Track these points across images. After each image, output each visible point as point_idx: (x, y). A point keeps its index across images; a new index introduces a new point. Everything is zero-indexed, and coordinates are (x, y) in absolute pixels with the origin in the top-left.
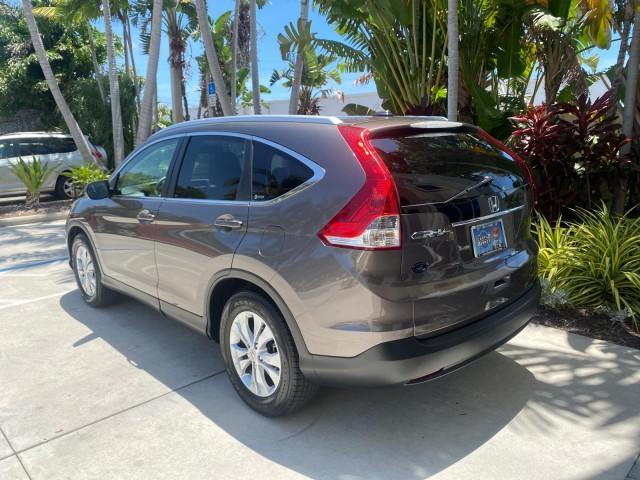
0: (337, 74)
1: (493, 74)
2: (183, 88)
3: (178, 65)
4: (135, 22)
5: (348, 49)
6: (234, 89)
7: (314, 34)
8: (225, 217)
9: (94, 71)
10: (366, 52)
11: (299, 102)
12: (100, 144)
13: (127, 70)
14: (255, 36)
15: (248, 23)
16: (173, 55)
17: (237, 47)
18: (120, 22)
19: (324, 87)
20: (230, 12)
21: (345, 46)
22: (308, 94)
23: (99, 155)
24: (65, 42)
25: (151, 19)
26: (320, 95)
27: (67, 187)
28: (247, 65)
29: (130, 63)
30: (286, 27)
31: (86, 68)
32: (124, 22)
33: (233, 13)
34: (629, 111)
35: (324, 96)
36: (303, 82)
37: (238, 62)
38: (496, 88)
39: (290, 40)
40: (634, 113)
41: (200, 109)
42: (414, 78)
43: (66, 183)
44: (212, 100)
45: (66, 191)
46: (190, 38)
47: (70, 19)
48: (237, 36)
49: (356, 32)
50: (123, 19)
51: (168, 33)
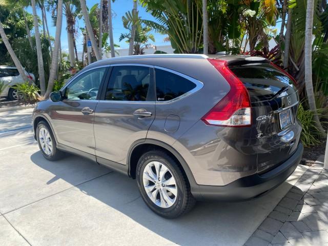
0: (152, 37)
1: (226, 37)
2: (74, 43)
3: (71, 32)
4: (48, 10)
5: (156, 24)
6: (101, 44)
7: (140, 17)
8: (140, 110)
9: (27, 34)
10: (165, 26)
11: (134, 50)
12: (31, 72)
13: (44, 34)
14: (111, 17)
15: (107, 10)
16: (68, 26)
17: (101, 22)
18: (40, 9)
19: (146, 43)
20: (98, 4)
21: (155, 23)
22: (139, 46)
23: (31, 78)
24: (10, 19)
25: (57, 8)
26: (145, 46)
27: (14, 94)
28: (107, 31)
29: (46, 30)
30: (126, 13)
31: (22, 32)
32: (42, 9)
33: (100, 5)
34: (286, 55)
35: (147, 47)
36: (136, 40)
37: (103, 30)
38: (228, 43)
39: (128, 20)
40: (289, 55)
41: (83, 53)
42: (188, 39)
43: (14, 92)
44: (89, 49)
45: (14, 96)
46: (77, 17)
47: (13, 7)
48: (101, 16)
49: (160, 16)
50: (42, 7)
51: (66, 15)
